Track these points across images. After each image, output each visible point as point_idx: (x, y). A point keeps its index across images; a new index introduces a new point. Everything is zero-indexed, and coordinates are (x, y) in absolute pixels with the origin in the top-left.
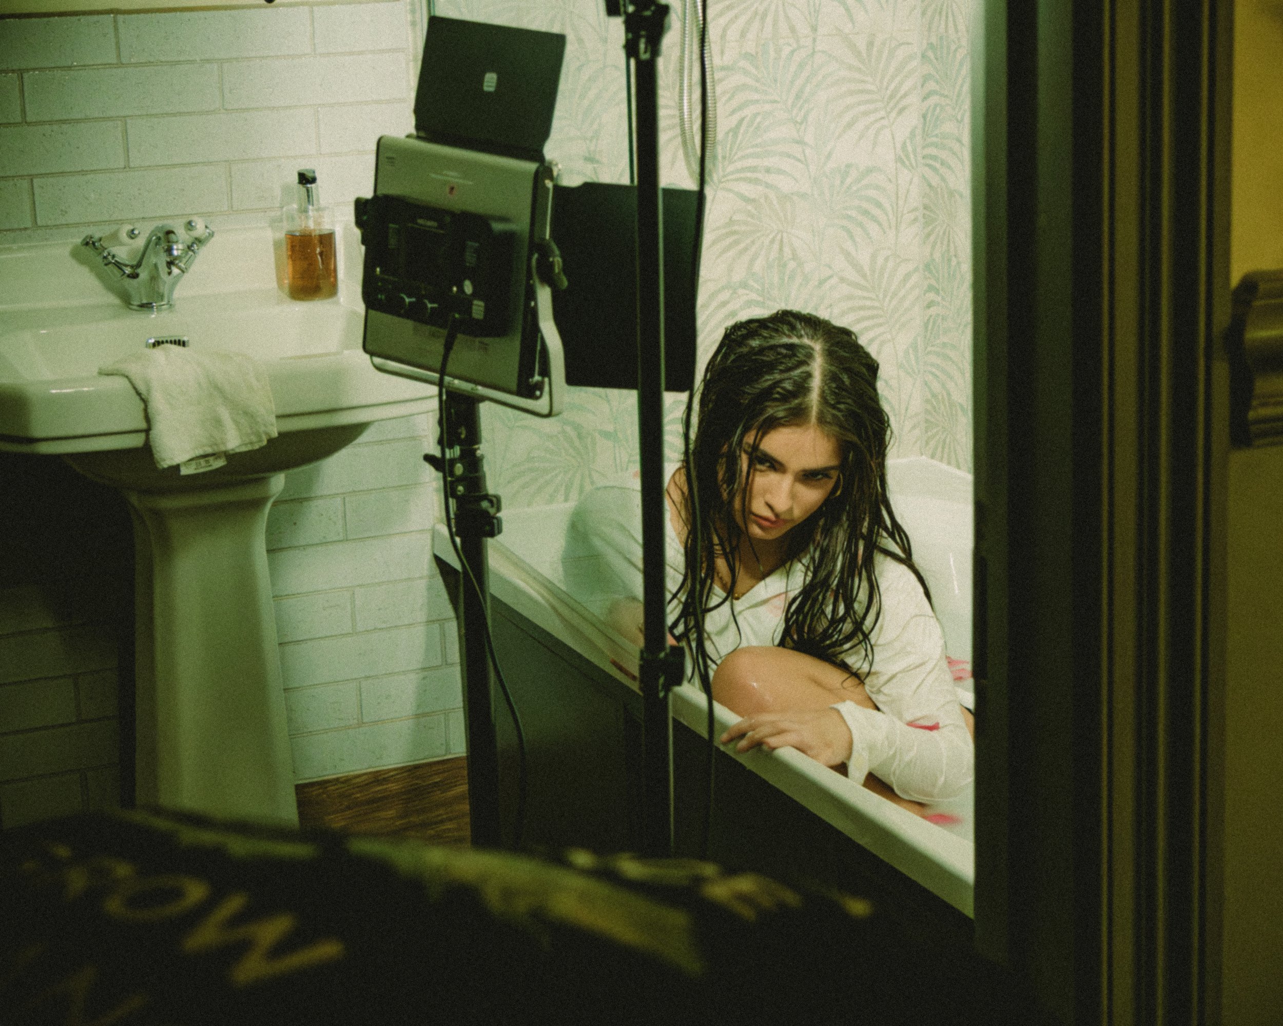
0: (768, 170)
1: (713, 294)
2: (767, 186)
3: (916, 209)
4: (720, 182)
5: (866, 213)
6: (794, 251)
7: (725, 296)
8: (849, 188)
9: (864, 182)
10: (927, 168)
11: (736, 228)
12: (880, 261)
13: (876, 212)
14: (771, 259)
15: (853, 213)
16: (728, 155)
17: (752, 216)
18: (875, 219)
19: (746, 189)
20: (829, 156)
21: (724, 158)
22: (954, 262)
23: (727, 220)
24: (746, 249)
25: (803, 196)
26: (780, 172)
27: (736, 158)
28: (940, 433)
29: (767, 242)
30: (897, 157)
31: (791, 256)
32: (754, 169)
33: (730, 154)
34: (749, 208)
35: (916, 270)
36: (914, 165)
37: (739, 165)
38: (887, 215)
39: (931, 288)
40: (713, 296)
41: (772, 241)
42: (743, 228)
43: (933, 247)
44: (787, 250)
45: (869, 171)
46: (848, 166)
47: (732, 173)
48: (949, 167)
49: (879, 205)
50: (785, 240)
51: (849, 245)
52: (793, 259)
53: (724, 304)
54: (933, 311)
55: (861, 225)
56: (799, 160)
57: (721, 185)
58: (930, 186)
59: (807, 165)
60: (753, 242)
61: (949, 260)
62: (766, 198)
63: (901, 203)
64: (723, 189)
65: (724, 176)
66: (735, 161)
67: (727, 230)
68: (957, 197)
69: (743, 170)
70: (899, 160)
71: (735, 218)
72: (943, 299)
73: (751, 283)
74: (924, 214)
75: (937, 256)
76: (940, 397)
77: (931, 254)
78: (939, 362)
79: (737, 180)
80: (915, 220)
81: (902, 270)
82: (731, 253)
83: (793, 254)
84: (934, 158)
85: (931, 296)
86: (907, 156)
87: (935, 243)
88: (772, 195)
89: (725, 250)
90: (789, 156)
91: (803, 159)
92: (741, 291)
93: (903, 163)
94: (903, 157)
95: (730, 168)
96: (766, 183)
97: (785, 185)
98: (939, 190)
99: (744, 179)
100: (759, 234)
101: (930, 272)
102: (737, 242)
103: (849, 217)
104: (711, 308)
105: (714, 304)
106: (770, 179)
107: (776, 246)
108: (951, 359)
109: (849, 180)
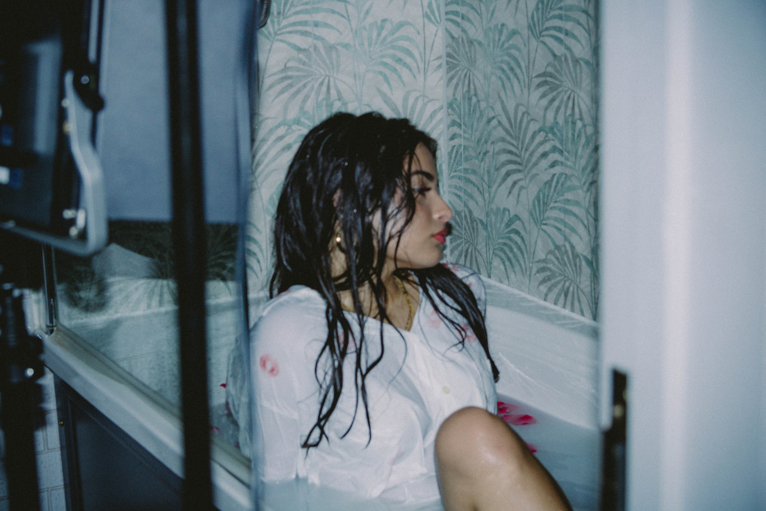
0: (316, 25)
1: (271, 130)
2: (317, 38)
3: (440, 58)
4: (276, 34)
5: (399, 60)
6: (339, 92)
7: (281, 131)
8: (385, 39)
9: (397, 35)
10: (450, 23)
11: (289, 73)
12: (411, 101)
13: (408, 60)
14: (319, 100)
15: (388, 61)
16: (282, 11)
17: (304, 64)
18: (405, 65)
19: (297, 40)
20: (367, 12)
21: (279, 13)
22: (474, 100)
23: (283, 67)
24: (298, 92)
25: (346, 46)
26: (326, 25)
27: (288, 14)
28: (463, 244)
29: (316, 85)
30: (424, 13)
31: (337, 98)
32: (305, 23)
33: (284, 11)
34: (301, 56)
35: (441, 108)
36: (439, 21)
37: (292, 19)
38: (416, 62)
39: (454, 123)
40: (271, 131)
41: (322, 84)
42: (295, 73)
43: (456, 88)
44: (333, 92)
45: (401, 25)
46: (384, 21)
47: (286, 27)
48: (469, 20)
49: (409, 53)
50: (332, 84)
51: (385, 88)
52: (339, 100)
53: (281, 138)
54: (456, 142)
55: (395, 70)
56: (343, 16)
57: (277, 37)
58: (453, 38)
59: (349, 20)
60: (305, 86)
61: (470, 99)
62: (315, 48)
63: (428, 52)
64: (278, 40)
65: (280, 30)
66: (288, 17)
67: (283, 75)
68: (477, 46)
69: (294, 24)
70: (426, 16)
71: (288, 65)
72: (465, 132)
73: (303, 120)
74: (447, 61)
75: (459, 96)
76: (463, 214)
77: (454, 95)
78: (462, 185)
79: (290, 32)
80: (440, 66)
81: (430, 109)
82: (286, 95)
83: (338, 95)
84: (456, 13)
85: (455, 130)
86: (433, 12)
87: (457, 85)
88: (319, 44)
89: (282, 92)
90: (333, 12)
91: (345, 15)
92: (295, 127)
93: (430, 19)
94: (429, 13)
95: (284, 23)
96: (314, 35)
97: (331, 37)
98: (460, 40)
99: (296, 32)
100: (309, 79)
101: (453, 109)
102: (291, 86)
103: (385, 64)
104: (270, 142)
105: (273, 138)
106: (318, 31)
107: (324, 89)
108: (472, 182)
109: (384, 33)
